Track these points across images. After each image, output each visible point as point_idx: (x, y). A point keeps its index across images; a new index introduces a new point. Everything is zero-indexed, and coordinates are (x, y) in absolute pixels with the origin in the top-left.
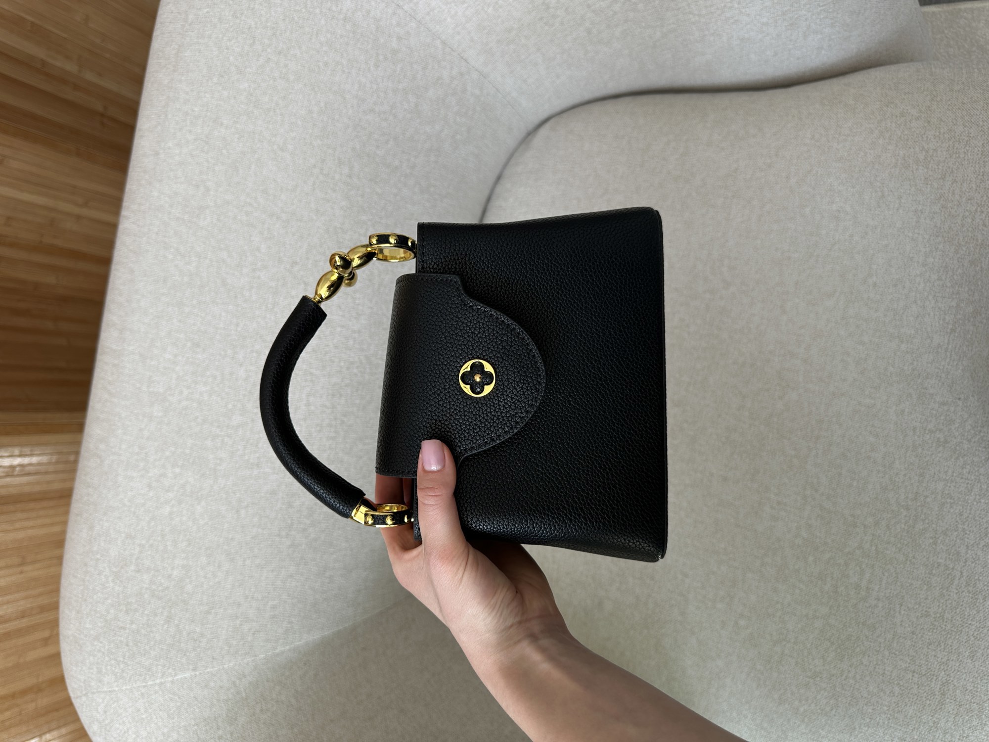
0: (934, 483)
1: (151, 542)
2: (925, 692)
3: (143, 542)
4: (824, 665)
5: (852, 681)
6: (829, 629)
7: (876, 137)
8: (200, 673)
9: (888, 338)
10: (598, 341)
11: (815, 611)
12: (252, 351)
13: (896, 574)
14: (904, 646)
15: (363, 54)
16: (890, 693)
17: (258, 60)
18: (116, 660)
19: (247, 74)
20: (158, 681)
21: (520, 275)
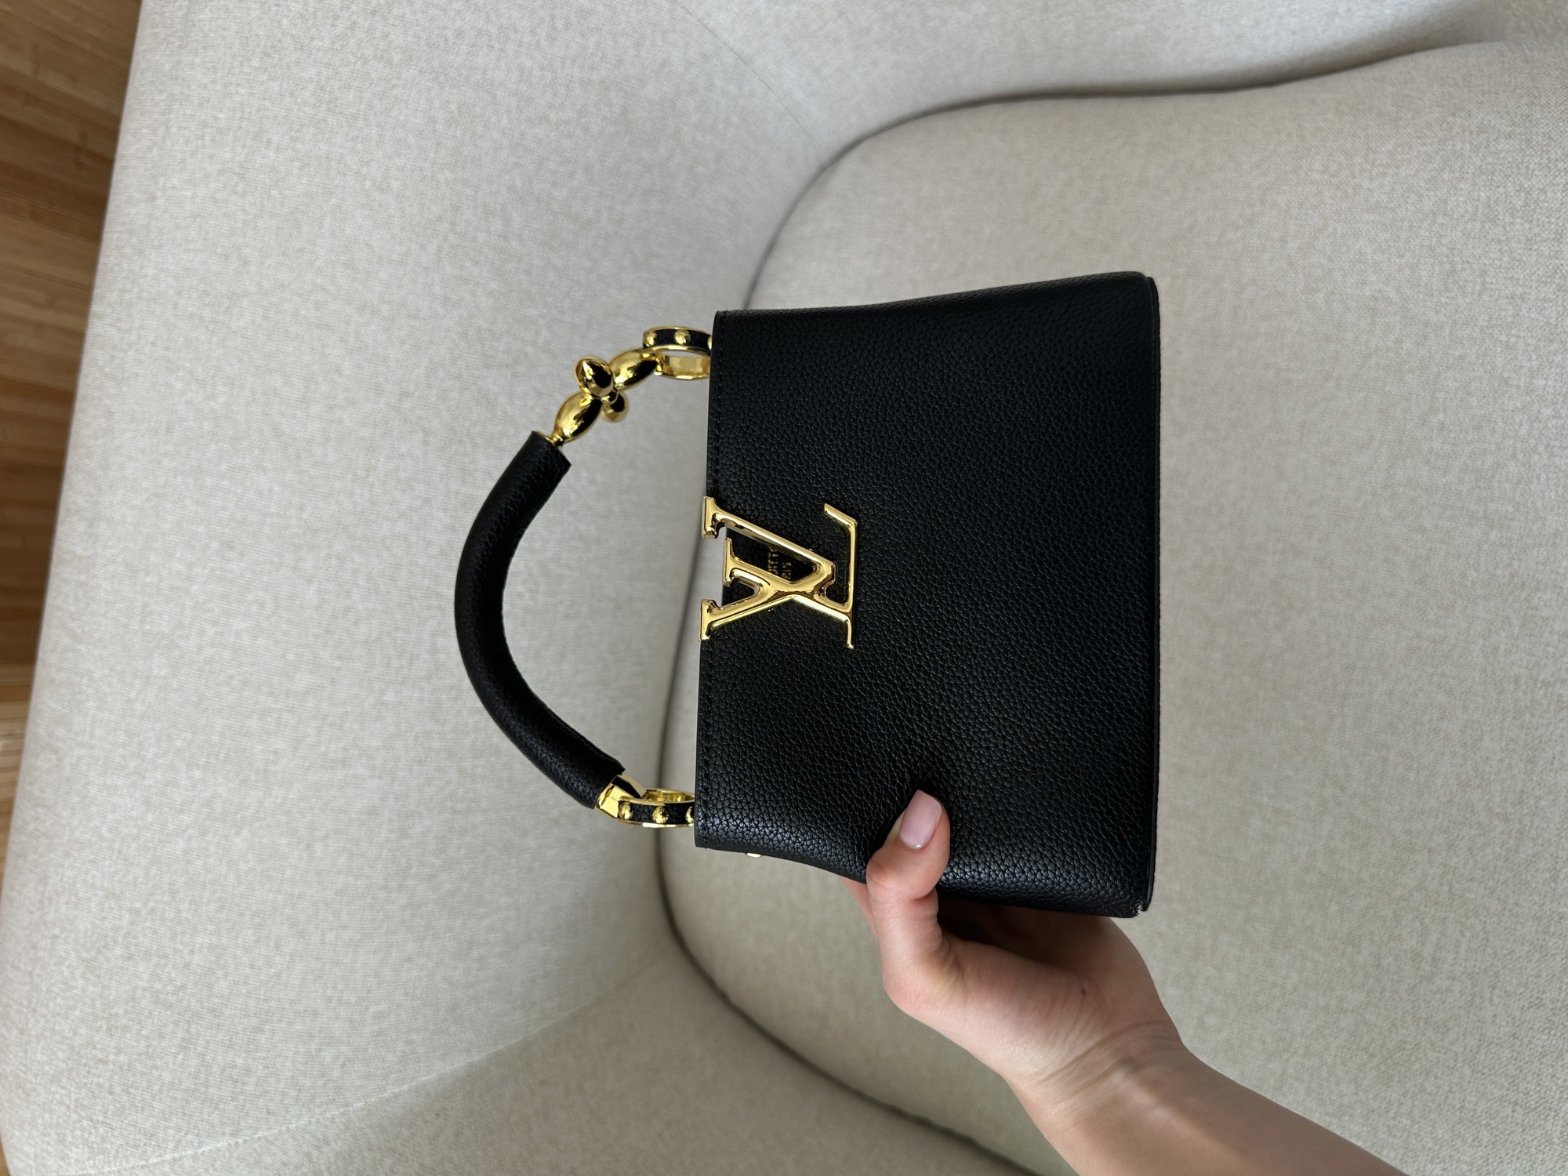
0: (1552, 774)
1: (151, 904)
2: (1536, 1138)
3: (137, 905)
4: (1356, 1094)
5: (1406, 1121)
6: (1365, 1031)
7: (1437, 168)
8: (246, 1141)
9: (1467, 520)
10: (1032, 512)
11: (1342, 1000)
12: (329, 556)
13: (1485, 933)
14: (1499, 1059)
15: (527, 15)
16: (1473, 1140)
17: (333, 26)
18: (91, 1120)
19: (314, 51)
20: (168, 1157)
21: (893, 390)
